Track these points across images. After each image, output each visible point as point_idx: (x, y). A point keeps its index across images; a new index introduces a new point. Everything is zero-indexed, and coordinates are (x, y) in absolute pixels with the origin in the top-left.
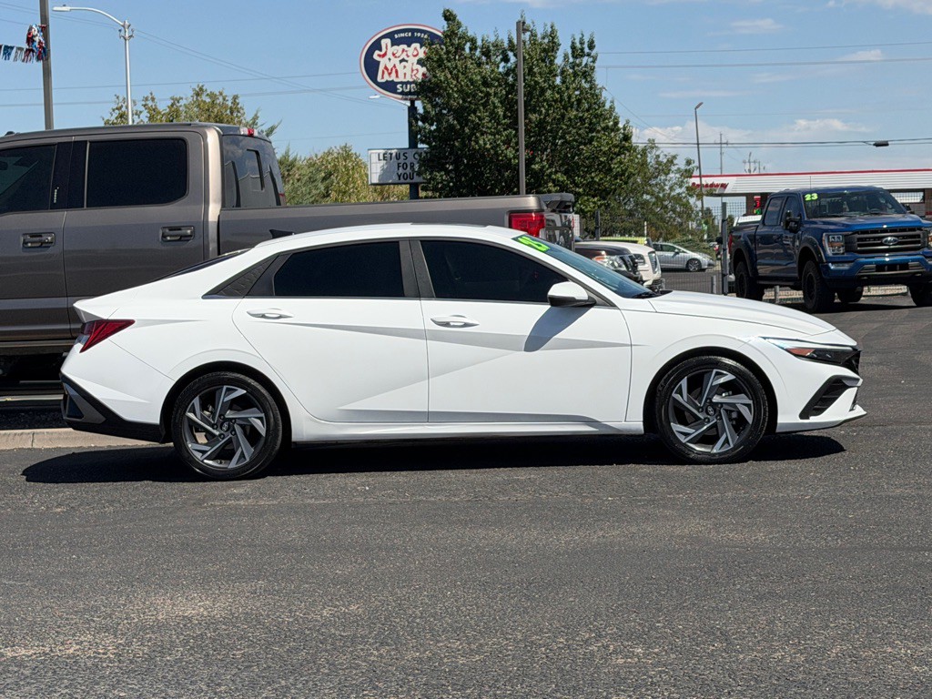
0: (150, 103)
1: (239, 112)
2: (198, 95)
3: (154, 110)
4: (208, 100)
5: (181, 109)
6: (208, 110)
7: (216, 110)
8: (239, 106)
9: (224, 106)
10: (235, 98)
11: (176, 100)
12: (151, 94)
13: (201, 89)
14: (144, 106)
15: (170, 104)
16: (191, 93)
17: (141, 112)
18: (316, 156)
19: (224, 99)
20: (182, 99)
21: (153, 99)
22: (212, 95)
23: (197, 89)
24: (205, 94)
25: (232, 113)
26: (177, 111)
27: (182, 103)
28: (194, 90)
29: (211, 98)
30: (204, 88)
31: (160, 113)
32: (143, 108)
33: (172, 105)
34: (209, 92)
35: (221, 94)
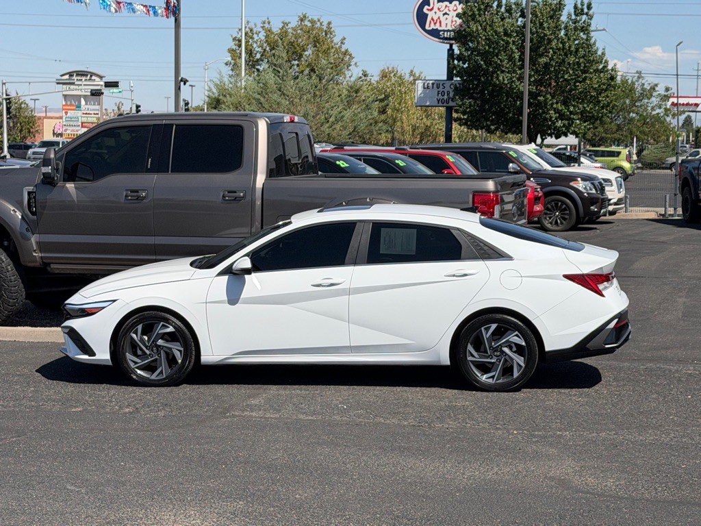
0: (266, 25)
1: (331, 34)
2: (302, 20)
3: (269, 31)
4: (309, 24)
5: (289, 30)
6: (309, 32)
7: (314, 32)
8: (332, 30)
9: (320, 29)
10: (329, 23)
11: (286, 24)
12: (268, 19)
13: (305, 16)
14: (263, 27)
15: (281, 27)
16: (297, 19)
17: (259, 32)
18: (388, 68)
19: (321, 24)
20: (289, 23)
21: (269, 23)
22: (312, 22)
23: (302, 16)
24: (307, 20)
25: (326, 35)
26: (286, 32)
27: (290, 26)
28: (299, 16)
29: (311, 23)
30: (307, 15)
31: (273, 33)
32: (261, 29)
33: (283, 28)
34: (310, 18)
35: (319, 21)
